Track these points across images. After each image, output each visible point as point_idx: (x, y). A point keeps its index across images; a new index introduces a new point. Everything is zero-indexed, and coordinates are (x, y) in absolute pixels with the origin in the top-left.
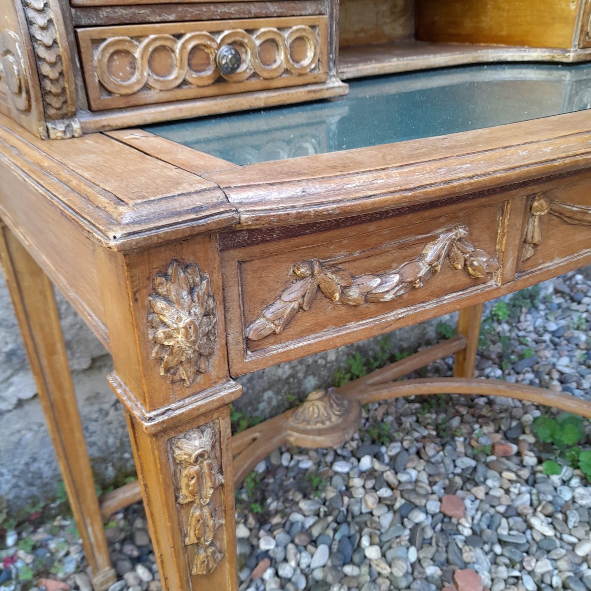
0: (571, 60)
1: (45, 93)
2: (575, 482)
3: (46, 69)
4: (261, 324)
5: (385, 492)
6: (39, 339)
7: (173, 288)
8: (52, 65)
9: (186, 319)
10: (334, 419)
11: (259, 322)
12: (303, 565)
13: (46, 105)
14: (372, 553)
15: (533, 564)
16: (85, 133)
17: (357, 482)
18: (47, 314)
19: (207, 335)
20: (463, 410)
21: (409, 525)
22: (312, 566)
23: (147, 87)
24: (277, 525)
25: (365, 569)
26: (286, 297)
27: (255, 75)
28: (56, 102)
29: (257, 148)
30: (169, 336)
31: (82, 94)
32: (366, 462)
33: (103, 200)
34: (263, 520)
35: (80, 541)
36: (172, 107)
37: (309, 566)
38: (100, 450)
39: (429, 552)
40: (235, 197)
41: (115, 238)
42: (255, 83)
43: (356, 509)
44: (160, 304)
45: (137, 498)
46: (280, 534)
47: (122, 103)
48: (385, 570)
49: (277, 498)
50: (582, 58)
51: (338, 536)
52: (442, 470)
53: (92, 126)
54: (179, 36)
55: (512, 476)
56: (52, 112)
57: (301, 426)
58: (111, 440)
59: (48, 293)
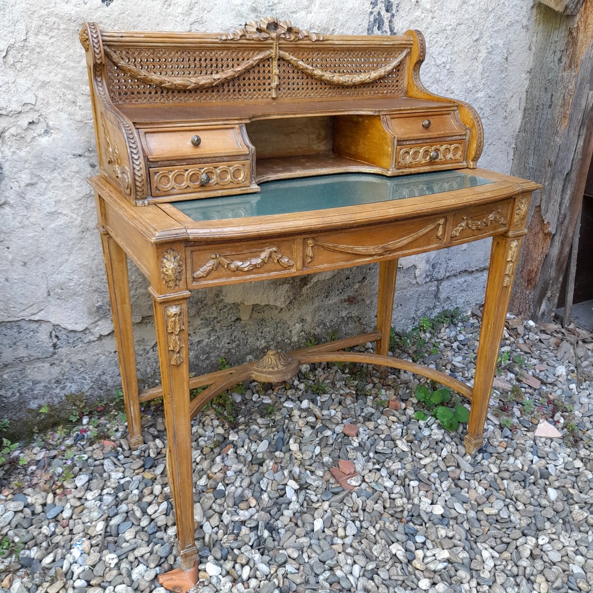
0: (389, 175)
1: (137, 191)
2: (434, 426)
3: (138, 184)
4: (199, 273)
5: (311, 419)
6: (118, 295)
7: (169, 256)
8: (140, 182)
9: (172, 266)
10: (280, 366)
11: (198, 272)
12: (252, 450)
13: (137, 195)
14: (294, 447)
15: (390, 464)
16: (149, 204)
17: (296, 413)
18: (123, 282)
19: (179, 272)
20: (376, 380)
21: (320, 436)
22: (257, 451)
23: (173, 188)
24: (241, 430)
25: (287, 455)
26: (208, 265)
27: (217, 183)
28: (140, 194)
29: (218, 212)
30: (167, 271)
31: (149, 191)
32: (305, 404)
33: (151, 229)
34: (234, 426)
35: (126, 424)
36: (182, 196)
37: (255, 451)
38: (142, 374)
39: (328, 450)
40: (189, 231)
41: (153, 240)
42: (217, 187)
43: (292, 426)
44: (165, 261)
45: (160, 395)
46: (242, 433)
47: (163, 194)
48: (299, 456)
49: (245, 417)
50: (395, 174)
51: (276, 438)
52: (353, 413)
53: (151, 202)
54: (187, 170)
55: (395, 419)
56: (138, 197)
57: (260, 369)
58: (149, 369)
59: (125, 272)
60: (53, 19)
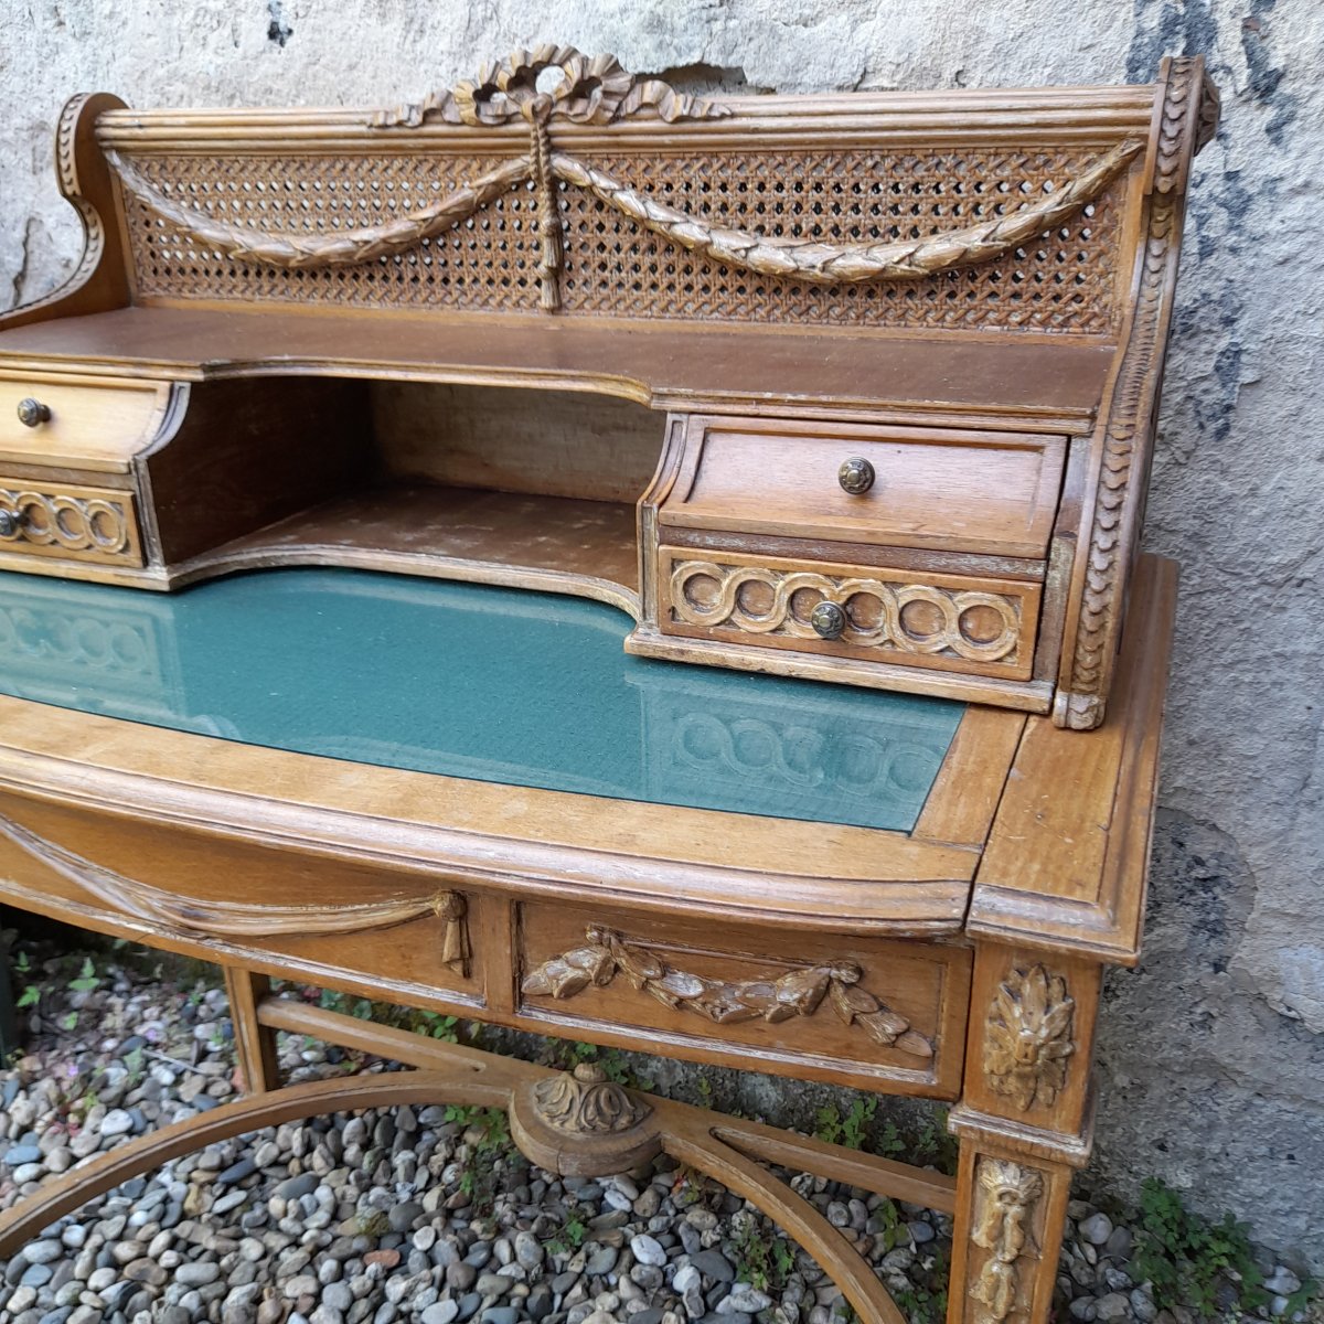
27: (56, 541)
60: (179, 87)
